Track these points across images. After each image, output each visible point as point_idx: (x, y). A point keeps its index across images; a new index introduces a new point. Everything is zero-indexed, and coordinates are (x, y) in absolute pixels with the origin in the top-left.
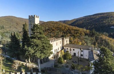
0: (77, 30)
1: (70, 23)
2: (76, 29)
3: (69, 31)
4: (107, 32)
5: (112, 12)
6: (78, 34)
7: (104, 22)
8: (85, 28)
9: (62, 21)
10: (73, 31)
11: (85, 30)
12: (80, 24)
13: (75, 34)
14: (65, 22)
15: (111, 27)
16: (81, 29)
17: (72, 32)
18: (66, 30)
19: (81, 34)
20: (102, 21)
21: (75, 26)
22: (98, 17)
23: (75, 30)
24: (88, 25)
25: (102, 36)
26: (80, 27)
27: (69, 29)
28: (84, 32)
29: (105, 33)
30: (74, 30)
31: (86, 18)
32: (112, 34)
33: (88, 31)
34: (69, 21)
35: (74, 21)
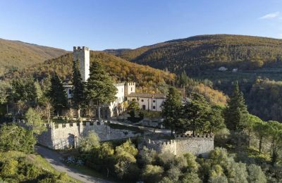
0: (149, 74)
1: (134, 56)
2: (148, 70)
3: (132, 75)
4: (211, 78)
5: (226, 35)
6: (151, 82)
7: (209, 56)
8: (167, 70)
9: (114, 50)
10: (141, 75)
11: (167, 73)
12: (157, 59)
13: (145, 82)
14: (119, 53)
15: (220, 69)
16: (158, 72)
17: (139, 77)
18: (125, 73)
19: (157, 82)
20: (204, 54)
21: (145, 64)
22: (196, 44)
23: (145, 74)
24: (175, 63)
25: (198, 87)
26: (156, 68)
27: (132, 72)
28: (165, 79)
29: (206, 81)
30: (143, 73)
31: (171, 46)
32: (219, 82)
33: (172, 76)
34: (129, 50)
35: (142, 52)
